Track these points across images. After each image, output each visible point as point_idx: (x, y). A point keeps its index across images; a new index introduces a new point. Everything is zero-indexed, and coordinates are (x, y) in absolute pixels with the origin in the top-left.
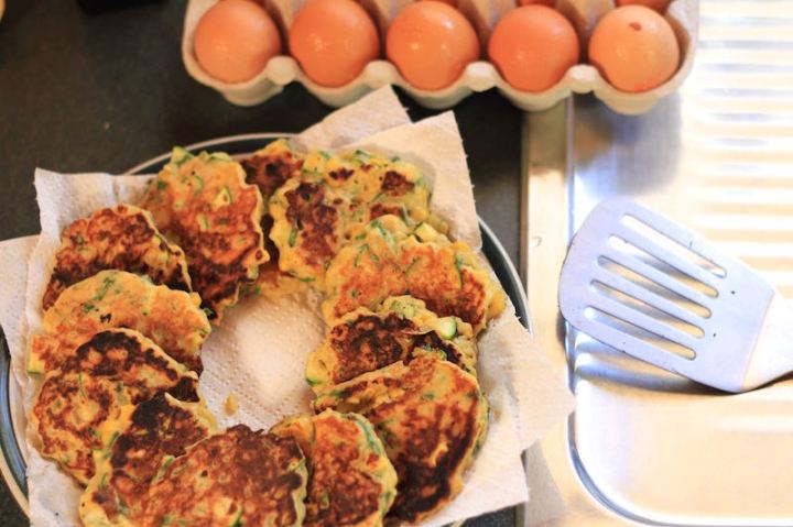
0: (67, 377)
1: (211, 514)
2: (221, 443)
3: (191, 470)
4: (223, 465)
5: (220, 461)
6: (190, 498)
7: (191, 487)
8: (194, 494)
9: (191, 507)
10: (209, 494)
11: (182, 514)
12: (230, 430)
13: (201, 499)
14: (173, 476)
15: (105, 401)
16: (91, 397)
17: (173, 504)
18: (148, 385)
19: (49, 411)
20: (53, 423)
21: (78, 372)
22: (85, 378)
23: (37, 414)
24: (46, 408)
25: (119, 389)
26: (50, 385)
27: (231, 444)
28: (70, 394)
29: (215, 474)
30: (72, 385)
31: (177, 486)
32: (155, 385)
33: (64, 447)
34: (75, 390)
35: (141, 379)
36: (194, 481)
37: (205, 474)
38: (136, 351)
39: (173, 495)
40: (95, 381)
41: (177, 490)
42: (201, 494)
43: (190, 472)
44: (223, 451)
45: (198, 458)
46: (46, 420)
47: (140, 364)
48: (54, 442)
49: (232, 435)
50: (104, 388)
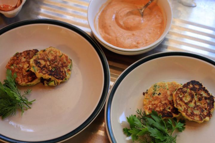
0: (184, 89)
1: (23, 67)
2: (31, 52)
3: (22, 56)
4: (29, 57)
5: (29, 56)
6: (20, 62)
7: (21, 60)
8: (21, 61)
9: (19, 64)
10: (24, 62)
11: (17, 65)
12: (34, 50)
13: (22, 63)
14: (17, 56)
15: (192, 97)
16: (189, 95)
17: (15, 62)
18: (203, 96)
19: (179, 96)
20: (179, 99)
21: (187, 88)
22: (188, 90)
23: (175, 96)
24: (178, 95)
25: (196, 95)
26: (179, 90)
27: (33, 53)
28: (185, 93)
29: (27, 58)
30: (185, 91)
31: (18, 58)
32: (205, 96)
33: (181, 106)
34: (186, 92)
35: (201, 93)
36: (22, 59)
37: (25, 58)
38: (201, 87)
39: (16, 60)
40: (191, 91)
41: (17, 59)
42: (22, 62)
43: (21, 56)
44: (31, 54)
45: (24, 54)
46: (177, 98)
47: (202, 90)
48: (179, 104)
49: (34, 51)
50: (193, 93)
